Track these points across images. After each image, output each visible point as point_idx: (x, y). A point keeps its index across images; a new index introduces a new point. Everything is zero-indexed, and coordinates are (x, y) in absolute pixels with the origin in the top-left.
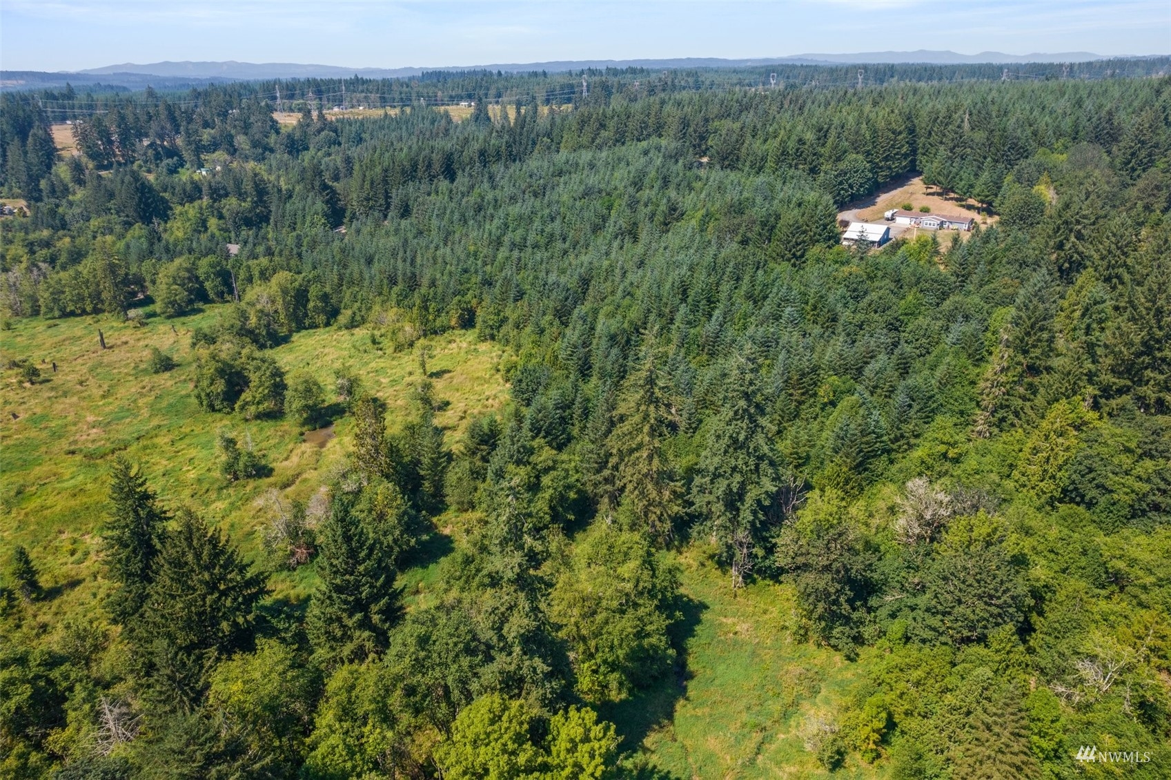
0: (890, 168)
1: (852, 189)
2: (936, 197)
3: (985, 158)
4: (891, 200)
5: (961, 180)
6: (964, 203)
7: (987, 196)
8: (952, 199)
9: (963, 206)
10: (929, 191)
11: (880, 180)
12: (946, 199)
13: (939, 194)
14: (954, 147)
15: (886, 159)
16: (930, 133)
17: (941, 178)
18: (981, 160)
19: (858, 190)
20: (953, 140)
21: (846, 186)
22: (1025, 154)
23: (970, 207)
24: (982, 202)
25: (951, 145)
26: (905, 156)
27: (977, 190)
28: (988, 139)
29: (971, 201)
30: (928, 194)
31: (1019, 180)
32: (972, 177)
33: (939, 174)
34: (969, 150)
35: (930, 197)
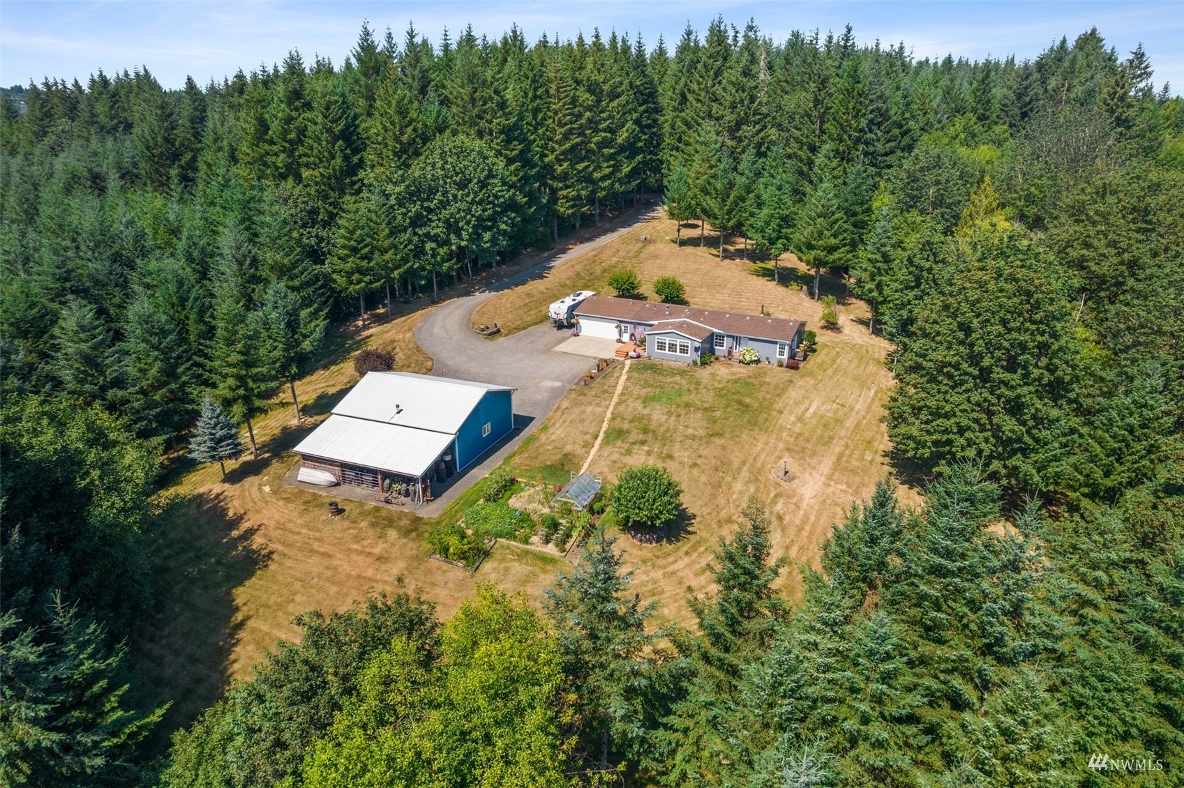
0: (589, 180)
1: (458, 232)
2: (702, 251)
3: (813, 149)
4: (593, 260)
5: (760, 205)
6: (771, 264)
7: (831, 250)
8: (740, 254)
9: (768, 274)
10: (687, 233)
11: (563, 208)
12: (728, 255)
13: (711, 242)
14: (738, 125)
15: (573, 154)
16: (684, 99)
17: (711, 203)
18: (804, 154)
19: (476, 237)
20: (733, 106)
21: (437, 229)
22: (906, 141)
23: (786, 277)
24: (818, 263)
25: (730, 118)
26: (630, 149)
27: (801, 234)
28: (817, 102)
29: (789, 260)
30: (683, 243)
31: (911, 201)
32: (787, 200)
33: (705, 191)
34: (773, 133)
35: (689, 250)
